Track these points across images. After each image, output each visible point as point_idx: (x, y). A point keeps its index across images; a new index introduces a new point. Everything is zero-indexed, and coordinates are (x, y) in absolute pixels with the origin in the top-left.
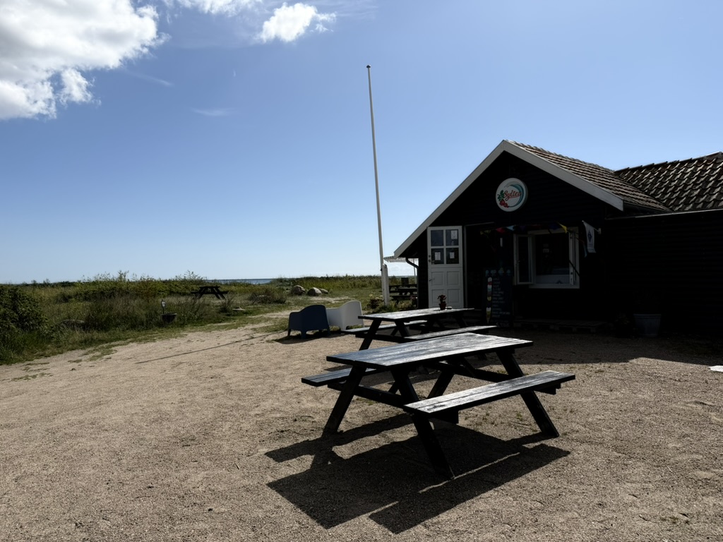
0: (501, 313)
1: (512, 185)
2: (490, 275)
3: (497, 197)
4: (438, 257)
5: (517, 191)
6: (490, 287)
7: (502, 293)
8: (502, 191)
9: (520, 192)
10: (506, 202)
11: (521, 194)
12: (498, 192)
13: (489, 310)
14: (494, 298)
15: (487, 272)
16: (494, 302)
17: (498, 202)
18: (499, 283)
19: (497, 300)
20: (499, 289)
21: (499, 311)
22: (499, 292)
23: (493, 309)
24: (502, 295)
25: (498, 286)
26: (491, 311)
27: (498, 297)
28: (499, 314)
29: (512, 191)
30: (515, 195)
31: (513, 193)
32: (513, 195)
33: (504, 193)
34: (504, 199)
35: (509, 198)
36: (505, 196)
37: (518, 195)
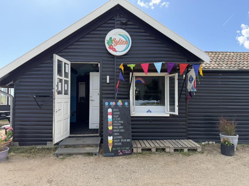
0: (122, 140)
1: (120, 35)
2: (110, 107)
3: (106, 42)
5: (124, 40)
6: (110, 117)
7: (122, 122)
8: (111, 38)
10: (114, 47)
11: (127, 42)
12: (107, 38)
13: (110, 139)
15: (107, 104)
16: (115, 131)
17: (107, 46)
19: (117, 129)
20: (119, 119)
21: (120, 139)
22: (119, 122)
23: (115, 137)
24: (122, 125)
25: (118, 116)
26: (113, 139)
27: (118, 126)
28: (120, 142)
29: (120, 39)
30: (123, 43)
31: (120, 41)
32: (121, 43)
33: (112, 39)
34: (113, 45)
35: (117, 44)
36: (114, 42)
37: (125, 43)
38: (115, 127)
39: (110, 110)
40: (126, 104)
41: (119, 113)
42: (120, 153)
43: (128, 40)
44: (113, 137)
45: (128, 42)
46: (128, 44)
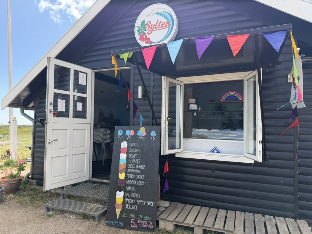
0: (139, 201)
1: (157, 13)
2: (125, 138)
3: (136, 29)
4: (61, 106)
5: (164, 20)
6: (123, 157)
7: (142, 167)
8: (143, 22)
9: (168, 22)
10: (148, 36)
11: (169, 24)
12: (138, 23)
13: (120, 195)
14: (130, 176)
15: (120, 133)
16: (128, 182)
17: (137, 36)
18: (138, 150)
19: (134, 180)
20: (138, 161)
21: (136, 199)
22: (138, 166)
23: (128, 195)
24: (142, 172)
25: (136, 156)
26: (124, 197)
27: (135, 174)
28: (136, 204)
29: (158, 21)
30: (162, 27)
31: (158, 23)
32: (159, 27)
33: (145, 24)
34: (146, 32)
35: (152, 30)
36: (148, 28)
37: (166, 26)
39: (124, 145)
40: (153, 133)
42: (133, 224)
43: (170, 20)
44: (124, 194)
45: (171, 23)
46: (171, 26)
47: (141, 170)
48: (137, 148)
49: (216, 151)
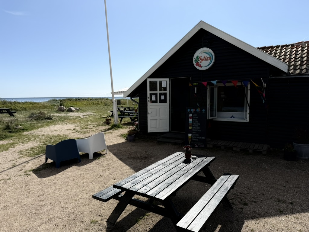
1: (205, 53)
2: (191, 112)
3: (194, 60)
4: (154, 98)
5: (208, 56)
6: (190, 120)
8: (198, 56)
10: (200, 64)
13: (190, 135)
15: (189, 110)
16: (193, 130)
17: (195, 63)
19: (195, 129)
20: (197, 122)
21: (197, 136)
22: (197, 124)
24: (199, 126)
25: (196, 120)
26: (192, 136)
28: (197, 138)
29: (205, 56)
30: (207, 59)
31: (205, 58)
32: (205, 59)
33: (199, 57)
34: (199, 62)
35: (202, 61)
36: (200, 59)
37: (209, 59)
38: (194, 128)
39: (191, 115)
40: (204, 110)
41: (197, 117)
42: (196, 146)
43: (211, 56)
44: (192, 135)
45: (212, 58)
46: (211, 59)
47: (198, 125)
48: (196, 116)
49: (233, 117)
